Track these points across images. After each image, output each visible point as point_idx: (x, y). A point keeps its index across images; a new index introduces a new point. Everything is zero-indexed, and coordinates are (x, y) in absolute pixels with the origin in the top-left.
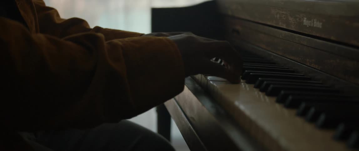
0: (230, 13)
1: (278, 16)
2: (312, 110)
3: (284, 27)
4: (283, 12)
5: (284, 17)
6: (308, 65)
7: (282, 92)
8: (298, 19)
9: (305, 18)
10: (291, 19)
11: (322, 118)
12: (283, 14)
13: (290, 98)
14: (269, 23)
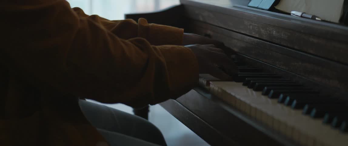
0: (201, 19)
1: (251, 27)
2: (288, 99)
3: (257, 36)
4: (256, 25)
5: (257, 29)
6: (278, 66)
7: (266, 88)
8: (268, 31)
9: (275, 31)
10: (262, 31)
11: (295, 102)
12: (255, 26)
13: (272, 91)
14: (242, 32)
